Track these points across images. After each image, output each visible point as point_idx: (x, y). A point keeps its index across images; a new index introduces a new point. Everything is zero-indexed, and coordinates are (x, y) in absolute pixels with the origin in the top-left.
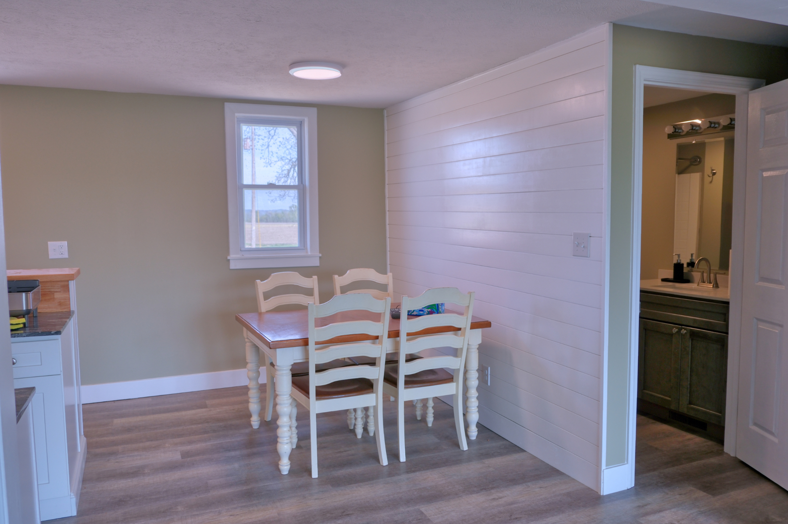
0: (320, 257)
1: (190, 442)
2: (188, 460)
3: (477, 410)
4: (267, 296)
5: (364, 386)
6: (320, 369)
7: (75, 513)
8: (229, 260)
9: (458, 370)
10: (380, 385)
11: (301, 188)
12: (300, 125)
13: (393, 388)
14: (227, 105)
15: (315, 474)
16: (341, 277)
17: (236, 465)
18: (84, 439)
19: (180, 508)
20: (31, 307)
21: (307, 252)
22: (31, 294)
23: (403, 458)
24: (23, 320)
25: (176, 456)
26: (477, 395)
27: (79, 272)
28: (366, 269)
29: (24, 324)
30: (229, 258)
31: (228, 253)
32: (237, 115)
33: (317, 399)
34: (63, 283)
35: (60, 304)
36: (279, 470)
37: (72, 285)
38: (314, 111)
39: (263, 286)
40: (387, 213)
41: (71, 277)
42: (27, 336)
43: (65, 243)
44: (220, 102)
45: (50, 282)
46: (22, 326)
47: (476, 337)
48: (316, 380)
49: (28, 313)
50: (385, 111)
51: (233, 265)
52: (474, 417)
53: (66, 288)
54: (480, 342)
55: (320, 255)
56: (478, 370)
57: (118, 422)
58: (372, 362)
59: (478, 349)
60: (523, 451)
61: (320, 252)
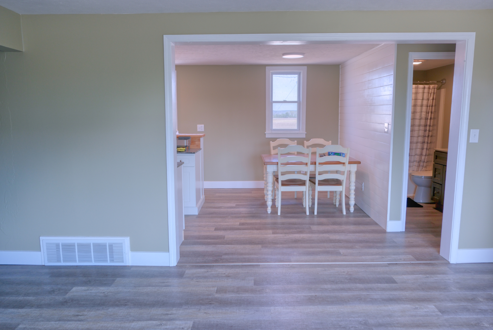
0: (306, 134)
1: (240, 202)
2: (237, 206)
3: (354, 199)
4: (275, 148)
5: (303, 183)
6: (283, 174)
7: (197, 214)
8: (265, 134)
9: (343, 180)
10: (308, 183)
11: (299, 102)
12: (299, 74)
13: (313, 184)
14: (267, 67)
15: (279, 214)
16: (307, 142)
17: (253, 209)
18: (204, 196)
19: (229, 217)
20: (187, 145)
21: (300, 131)
22: (187, 140)
23: (316, 213)
24: (184, 149)
25: (234, 205)
26: (354, 193)
27: (204, 135)
28: (320, 139)
29: (185, 150)
30: (265, 133)
31: (265, 131)
32: (271, 71)
33: (282, 186)
34: (198, 138)
35: (197, 146)
36: (267, 212)
37: (202, 139)
38: (306, 67)
39: (273, 144)
40: (339, 114)
41: (201, 137)
42: (186, 153)
43: (203, 125)
44: (264, 66)
45: (194, 138)
46: (184, 150)
47: (354, 168)
48: (281, 178)
49: (186, 146)
50: (340, 66)
51: (267, 137)
52: (352, 202)
53: (199, 140)
54: (356, 170)
55: (306, 133)
56: (355, 182)
57: (217, 194)
58: (305, 174)
59: (356, 173)
60: (369, 217)
61: (306, 132)
